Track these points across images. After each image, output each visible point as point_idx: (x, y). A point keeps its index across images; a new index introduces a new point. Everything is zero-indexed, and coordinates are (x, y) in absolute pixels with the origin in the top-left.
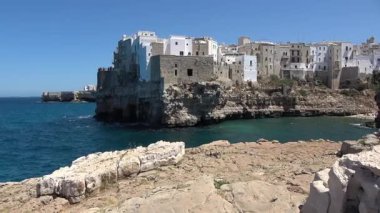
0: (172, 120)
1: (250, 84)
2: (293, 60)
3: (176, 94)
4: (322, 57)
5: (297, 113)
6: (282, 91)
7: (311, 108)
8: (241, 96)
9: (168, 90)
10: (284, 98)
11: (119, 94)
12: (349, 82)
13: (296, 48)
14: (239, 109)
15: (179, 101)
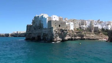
0: (55, 40)
1: (72, 30)
2: (82, 24)
3: (56, 32)
4: (89, 24)
5: (84, 39)
6: (80, 33)
7: (87, 38)
8: (70, 34)
9: (54, 31)
10: (81, 35)
11: (34, 33)
12: (96, 31)
13: (82, 21)
14: (70, 37)
15: (57, 34)
